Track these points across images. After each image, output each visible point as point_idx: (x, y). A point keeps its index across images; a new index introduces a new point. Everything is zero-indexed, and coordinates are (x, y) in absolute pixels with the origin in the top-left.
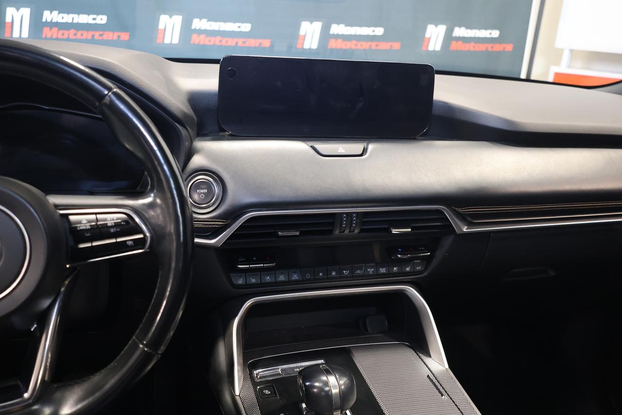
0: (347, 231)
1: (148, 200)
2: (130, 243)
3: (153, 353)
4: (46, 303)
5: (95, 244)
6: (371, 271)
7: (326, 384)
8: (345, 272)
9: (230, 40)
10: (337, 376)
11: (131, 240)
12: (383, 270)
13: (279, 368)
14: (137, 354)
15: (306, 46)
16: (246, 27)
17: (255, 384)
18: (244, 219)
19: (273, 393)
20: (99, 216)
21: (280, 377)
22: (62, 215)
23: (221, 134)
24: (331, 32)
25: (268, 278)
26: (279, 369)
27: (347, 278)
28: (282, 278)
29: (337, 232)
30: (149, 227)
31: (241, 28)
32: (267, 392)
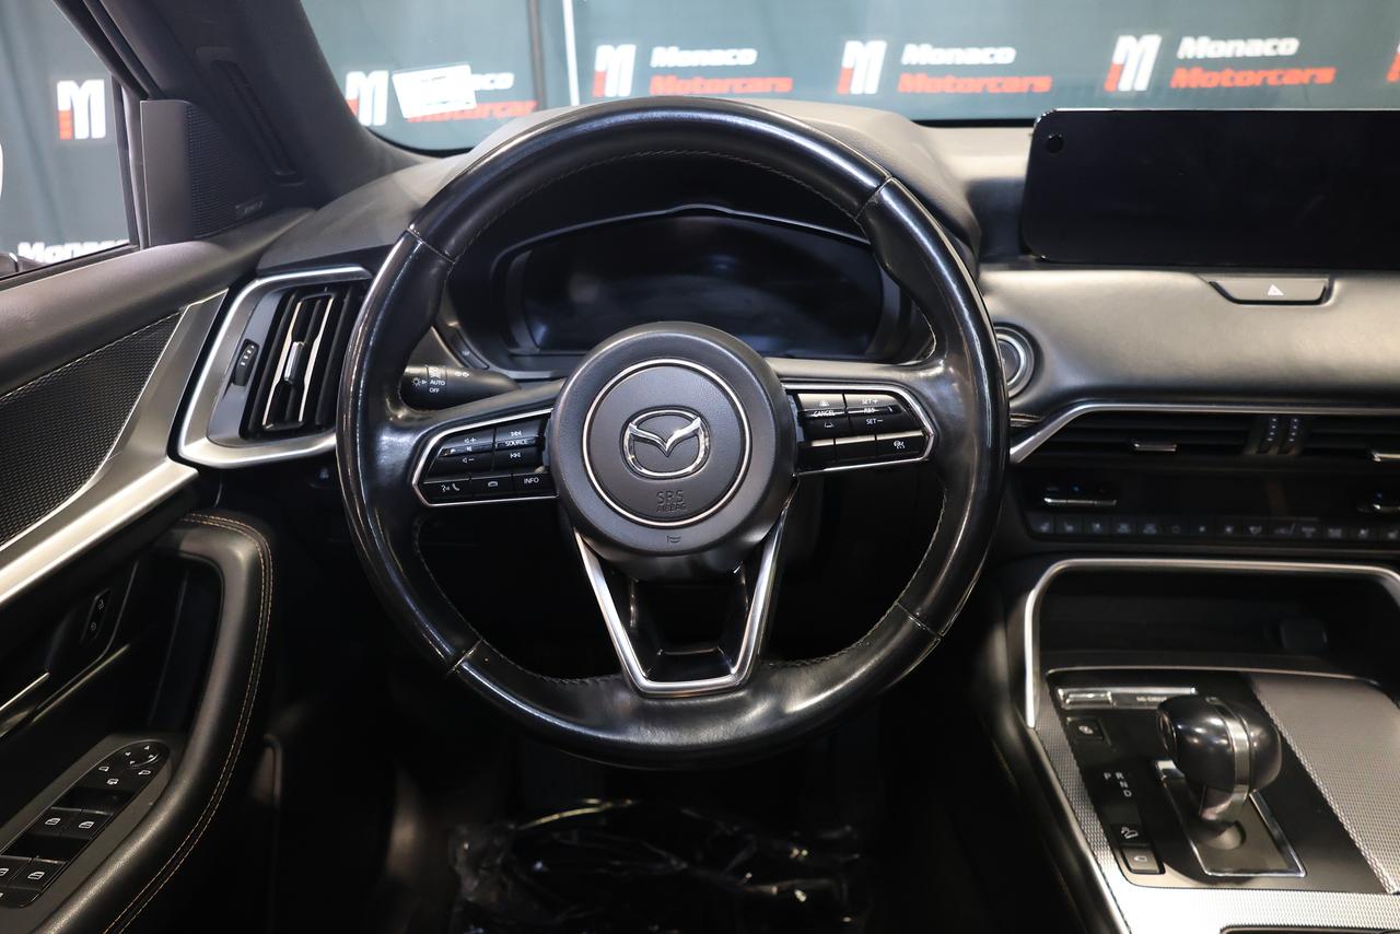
0: (1273, 452)
1: (939, 370)
2: (898, 444)
3: (933, 633)
4: (757, 536)
5: (839, 442)
6: (1309, 531)
7: (1222, 732)
8: (1252, 529)
9: (971, 80)
10: (1245, 722)
11: (900, 440)
12: (1336, 533)
13: (1106, 692)
14: (905, 630)
15: (1125, 85)
16: (1006, 55)
17: (1062, 713)
18: (1071, 415)
19: (1099, 732)
20: (848, 396)
21: (1108, 706)
22: (789, 392)
23: (1022, 257)
24: (1181, 54)
25: (1098, 526)
26: (1108, 694)
27: (1255, 540)
28: (1124, 528)
29: (1252, 452)
30: (934, 420)
31: (995, 57)
32: (1086, 729)
